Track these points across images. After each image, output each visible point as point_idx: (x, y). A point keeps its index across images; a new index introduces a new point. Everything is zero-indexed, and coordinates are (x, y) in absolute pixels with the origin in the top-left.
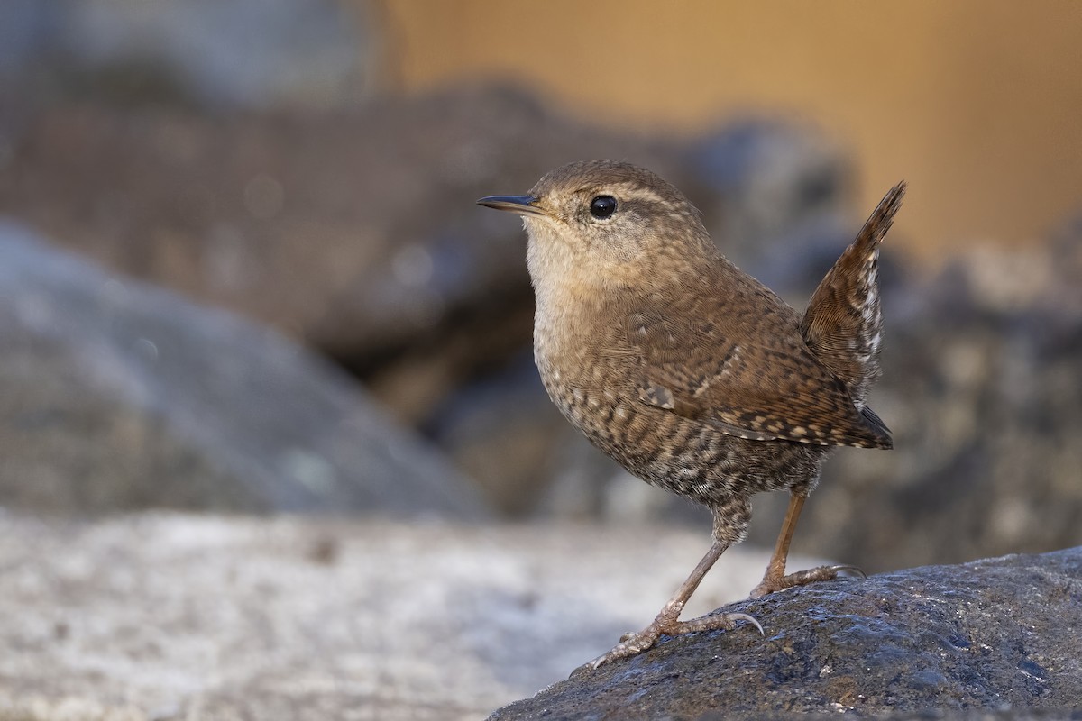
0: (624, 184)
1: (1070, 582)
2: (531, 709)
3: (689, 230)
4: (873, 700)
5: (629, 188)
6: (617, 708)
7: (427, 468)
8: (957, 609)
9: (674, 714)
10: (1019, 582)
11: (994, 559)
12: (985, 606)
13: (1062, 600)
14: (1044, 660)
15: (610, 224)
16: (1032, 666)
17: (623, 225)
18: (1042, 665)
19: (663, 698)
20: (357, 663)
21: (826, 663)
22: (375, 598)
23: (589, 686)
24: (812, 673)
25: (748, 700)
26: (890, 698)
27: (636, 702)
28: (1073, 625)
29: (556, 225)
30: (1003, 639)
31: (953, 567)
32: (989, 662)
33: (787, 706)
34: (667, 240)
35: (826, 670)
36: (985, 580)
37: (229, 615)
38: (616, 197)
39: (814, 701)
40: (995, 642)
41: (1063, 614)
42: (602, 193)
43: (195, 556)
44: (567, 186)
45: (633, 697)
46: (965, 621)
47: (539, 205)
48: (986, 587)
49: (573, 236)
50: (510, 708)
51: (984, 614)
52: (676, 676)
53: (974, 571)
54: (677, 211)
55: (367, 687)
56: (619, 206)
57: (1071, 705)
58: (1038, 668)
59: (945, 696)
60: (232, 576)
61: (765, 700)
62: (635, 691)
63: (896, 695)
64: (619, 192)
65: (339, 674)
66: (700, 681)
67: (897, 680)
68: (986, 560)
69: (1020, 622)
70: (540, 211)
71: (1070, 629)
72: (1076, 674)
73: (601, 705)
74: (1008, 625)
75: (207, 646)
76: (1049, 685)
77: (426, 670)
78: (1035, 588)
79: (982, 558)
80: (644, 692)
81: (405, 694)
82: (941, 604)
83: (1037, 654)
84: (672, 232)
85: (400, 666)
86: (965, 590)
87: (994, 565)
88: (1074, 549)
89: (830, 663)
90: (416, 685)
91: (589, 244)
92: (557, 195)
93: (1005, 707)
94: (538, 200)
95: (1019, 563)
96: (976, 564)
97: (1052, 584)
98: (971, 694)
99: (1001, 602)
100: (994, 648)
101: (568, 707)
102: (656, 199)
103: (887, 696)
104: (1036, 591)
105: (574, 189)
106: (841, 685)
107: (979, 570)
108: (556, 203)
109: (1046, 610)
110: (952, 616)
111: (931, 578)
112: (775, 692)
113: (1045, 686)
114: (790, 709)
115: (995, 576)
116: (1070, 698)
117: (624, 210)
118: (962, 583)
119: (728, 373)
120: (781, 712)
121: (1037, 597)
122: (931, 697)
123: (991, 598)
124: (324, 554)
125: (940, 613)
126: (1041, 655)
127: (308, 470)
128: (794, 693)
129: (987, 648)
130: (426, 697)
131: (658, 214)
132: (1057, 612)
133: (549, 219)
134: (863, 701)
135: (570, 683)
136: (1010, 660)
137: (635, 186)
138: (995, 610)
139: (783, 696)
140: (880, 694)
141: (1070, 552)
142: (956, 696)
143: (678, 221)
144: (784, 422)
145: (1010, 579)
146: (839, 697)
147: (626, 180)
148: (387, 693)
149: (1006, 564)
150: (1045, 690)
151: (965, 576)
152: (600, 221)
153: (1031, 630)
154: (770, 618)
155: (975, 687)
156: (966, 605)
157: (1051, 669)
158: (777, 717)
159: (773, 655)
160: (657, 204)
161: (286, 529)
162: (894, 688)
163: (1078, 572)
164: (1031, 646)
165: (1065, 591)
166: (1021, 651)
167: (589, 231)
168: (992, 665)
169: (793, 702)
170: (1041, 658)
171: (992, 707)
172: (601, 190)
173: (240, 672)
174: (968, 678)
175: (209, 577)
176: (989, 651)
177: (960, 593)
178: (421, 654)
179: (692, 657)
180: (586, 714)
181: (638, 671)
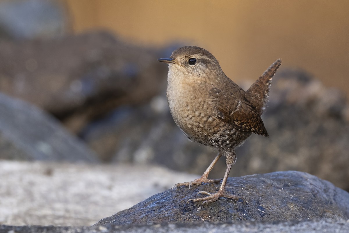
0: (199, 54)
1: (273, 183)
2: (110, 220)
3: (217, 67)
4: (213, 218)
5: (200, 55)
6: (136, 220)
7: (80, 147)
8: (239, 190)
9: (153, 222)
10: (257, 182)
11: (250, 176)
12: (247, 190)
13: (270, 188)
14: (265, 206)
15: (195, 66)
16: (261, 208)
17: (199, 66)
18: (264, 207)
19: (150, 217)
20: (58, 206)
21: (199, 207)
22: (64, 186)
23: (128, 213)
24: (195, 210)
25: (176, 217)
26: (218, 217)
27: (142, 218)
28: (274, 195)
29: (179, 67)
30: (253, 200)
31: (238, 178)
32: (248, 206)
33: (187, 219)
34: (212, 71)
35: (199, 209)
36: (248, 182)
37: (20, 191)
38: (196, 59)
39: (195, 218)
40: (250, 200)
41: (271, 192)
42: (192, 57)
43: (10, 174)
44: (182, 55)
45: (141, 217)
46: (241, 194)
47: (174, 61)
48: (247, 184)
49: (184, 70)
50: (104, 219)
51: (247, 192)
52: (154, 210)
53: (244, 179)
54: (213, 62)
55: (61, 213)
56: (197, 61)
57: (273, 219)
58: (263, 208)
59: (235, 217)
60: (21, 180)
61: (181, 217)
62: (142, 215)
63: (220, 216)
64: (197, 56)
65: (53, 209)
66: (161, 212)
67: (221, 212)
68: (248, 176)
69: (258, 194)
70: (174, 63)
71: (273, 197)
72: (274, 210)
73: (132, 219)
74: (254, 195)
75: (13, 200)
76: (266, 214)
77: (79, 208)
78: (262, 184)
79: (247, 175)
80: (144, 215)
81: (73, 215)
82: (234, 189)
83: (263, 204)
84: (213, 68)
85: (71, 207)
86: (241, 185)
87: (250, 177)
88: (274, 173)
89: (201, 207)
90: (76, 213)
91: (189, 72)
92: (179, 58)
93: (253, 220)
94: (174, 59)
95: (257, 177)
96: (245, 177)
97: (267, 183)
98: (243, 216)
99: (252, 188)
100: (250, 203)
101: (122, 219)
102: (208, 58)
103: (218, 216)
104: (263, 185)
105: (184, 56)
106: (204, 213)
107: (246, 179)
108: (179, 60)
109: (266, 191)
110: (237, 192)
111: (231, 181)
112: (184, 215)
113: (265, 214)
114: (188, 220)
115: (250, 181)
116: (273, 217)
117: (198, 62)
118: (241, 183)
119: (238, 109)
120: (185, 221)
121: (263, 187)
122: (231, 217)
123: (249, 187)
124: (49, 173)
125: (234, 192)
126: (264, 204)
127: (44, 148)
128: (190, 215)
129: (248, 202)
130: (79, 216)
131: (208, 63)
132: (269, 192)
133: (177, 65)
134: (210, 218)
135: (122, 212)
136: (255, 206)
137: (202, 54)
138: (250, 191)
139: (186, 216)
140: (215, 216)
141: (273, 174)
142: (238, 217)
143: (214, 65)
144: (250, 126)
145: (255, 182)
146: (203, 217)
147: (199, 53)
148: (67, 215)
149: (254, 177)
150: (265, 215)
151: (241, 180)
152: (192, 66)
153: (261, 197)
154: (183, 193)
155: (244, 214)
156: (242, 189)
157: (267, 209)
158: (184, 222)
159: (183, 204)
160: (208, 60)
161: (37, 165)
162: (220, 214)
163: (275, 180)
164: (261, 202)
165: (271, 185)
166: (258, 203)
167: (189, 69)
168: (249, 207)
169: (189, 218)
170: (264, 205)
171: (249, 220)
172: (192, 56)
173: (23, 209)
174: (242, 211)
175: (14, 180)
176: (248, 203)
177: (240, 186)
178: (78, 203)
179: (159, 204)
180: (127, 222)
181: (143, 208)
